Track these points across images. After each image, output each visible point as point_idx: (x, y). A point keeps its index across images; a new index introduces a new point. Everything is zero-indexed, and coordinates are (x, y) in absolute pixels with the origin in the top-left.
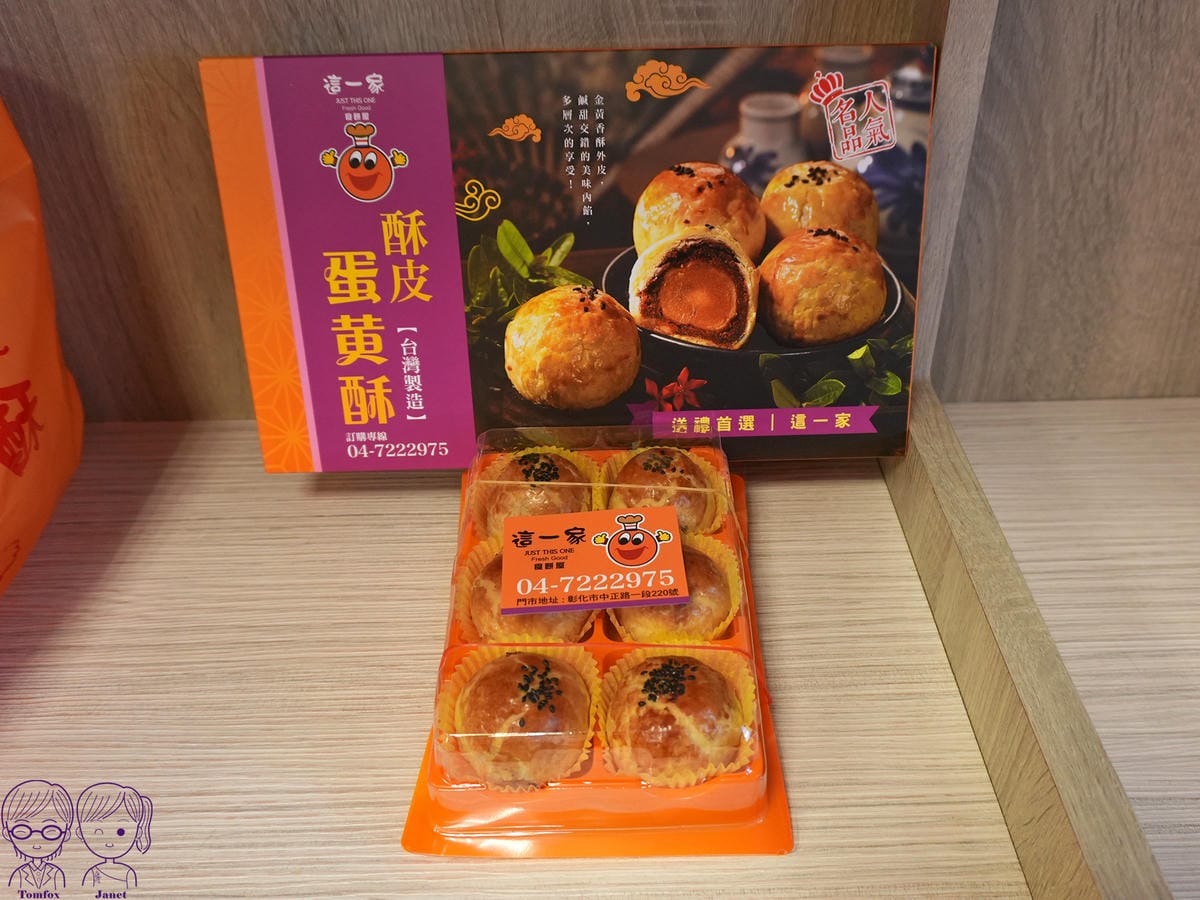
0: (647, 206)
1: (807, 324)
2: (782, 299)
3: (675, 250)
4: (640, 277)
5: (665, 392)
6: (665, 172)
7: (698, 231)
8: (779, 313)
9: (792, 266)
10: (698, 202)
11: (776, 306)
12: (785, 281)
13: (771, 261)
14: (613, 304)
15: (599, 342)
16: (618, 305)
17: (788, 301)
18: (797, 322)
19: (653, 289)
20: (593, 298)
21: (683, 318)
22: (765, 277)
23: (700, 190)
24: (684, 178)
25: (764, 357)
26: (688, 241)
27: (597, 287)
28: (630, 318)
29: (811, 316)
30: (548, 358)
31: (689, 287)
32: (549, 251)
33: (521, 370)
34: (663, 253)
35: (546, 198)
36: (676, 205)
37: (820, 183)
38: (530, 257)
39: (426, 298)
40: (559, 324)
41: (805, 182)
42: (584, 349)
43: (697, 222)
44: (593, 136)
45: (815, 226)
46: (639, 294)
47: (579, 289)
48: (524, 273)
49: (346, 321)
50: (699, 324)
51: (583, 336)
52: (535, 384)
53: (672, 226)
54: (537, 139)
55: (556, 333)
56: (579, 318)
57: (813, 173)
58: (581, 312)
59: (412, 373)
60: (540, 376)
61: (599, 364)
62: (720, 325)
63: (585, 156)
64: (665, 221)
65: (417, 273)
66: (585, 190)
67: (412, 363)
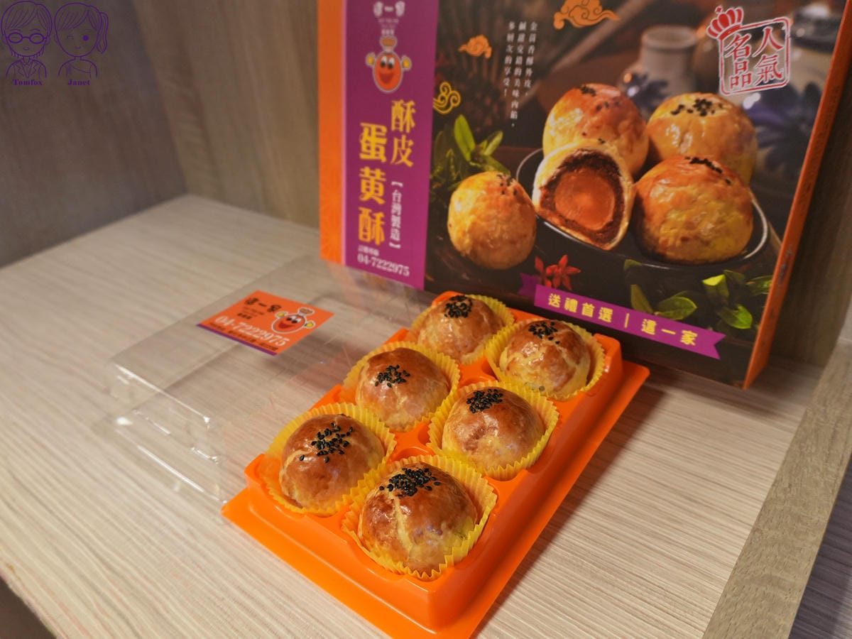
0: (556, 117)
1: (670, 243)
2: (652, 215)
3: (572, 157)
4: (543, 174)
5: (548, 271)
6: (573, 91)
7: (592, 144)
8: (647, 227)
9: (666, 188)
10: (595, 119)
11: (645, 220)
12: (657, 199)
13: (648, 179)
14: (521, 192)
15: (508, 220)
16: (525, 194)
17: (657, 218)
18: (662, 239)
19: (551, 185)
20: (509, 185)
21: (570, 215)
22: (641, 193)
23: (598, 108)
24: (587, 97)
25: (629, 262)
26: (583, 150)
27: (513, 176)
28: (532, 206)
29: (676, 236)
30: (474, 224)
31: (578, 190)
32: (484, 144)
33: (457, 228)
34: (563, 158)
35: (488, 101)
36: (578, 119)
37: (704, 114)
38: (472, 145)
39: (410, 164)
40: (485, 200)
41: (690, 111)
42: (498, 223)
43: (592, 135)
44: (525, 55)
45: (692, 154)
46: (541, 188)
47: (500, 176)
48: (468, 156)
49: (367, 171)
50: (582, 222)
51: (499, 212)
52: (464, 241)
53: (572, 136)
54: (488, 55)
55: (482, 205)
56: (497, 199)
57: (699, 104)
58: (500, 193)
59: (396, 214)
60: (468, 236)
61: (506, 236)
62: (597, 227)
63: (518, 71)
64: (568, 132)
65: (407, 145)
66: (514, 98)
67: (397, 208)
